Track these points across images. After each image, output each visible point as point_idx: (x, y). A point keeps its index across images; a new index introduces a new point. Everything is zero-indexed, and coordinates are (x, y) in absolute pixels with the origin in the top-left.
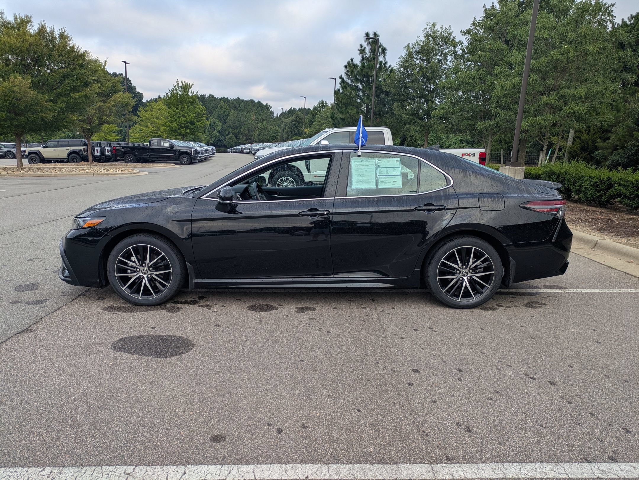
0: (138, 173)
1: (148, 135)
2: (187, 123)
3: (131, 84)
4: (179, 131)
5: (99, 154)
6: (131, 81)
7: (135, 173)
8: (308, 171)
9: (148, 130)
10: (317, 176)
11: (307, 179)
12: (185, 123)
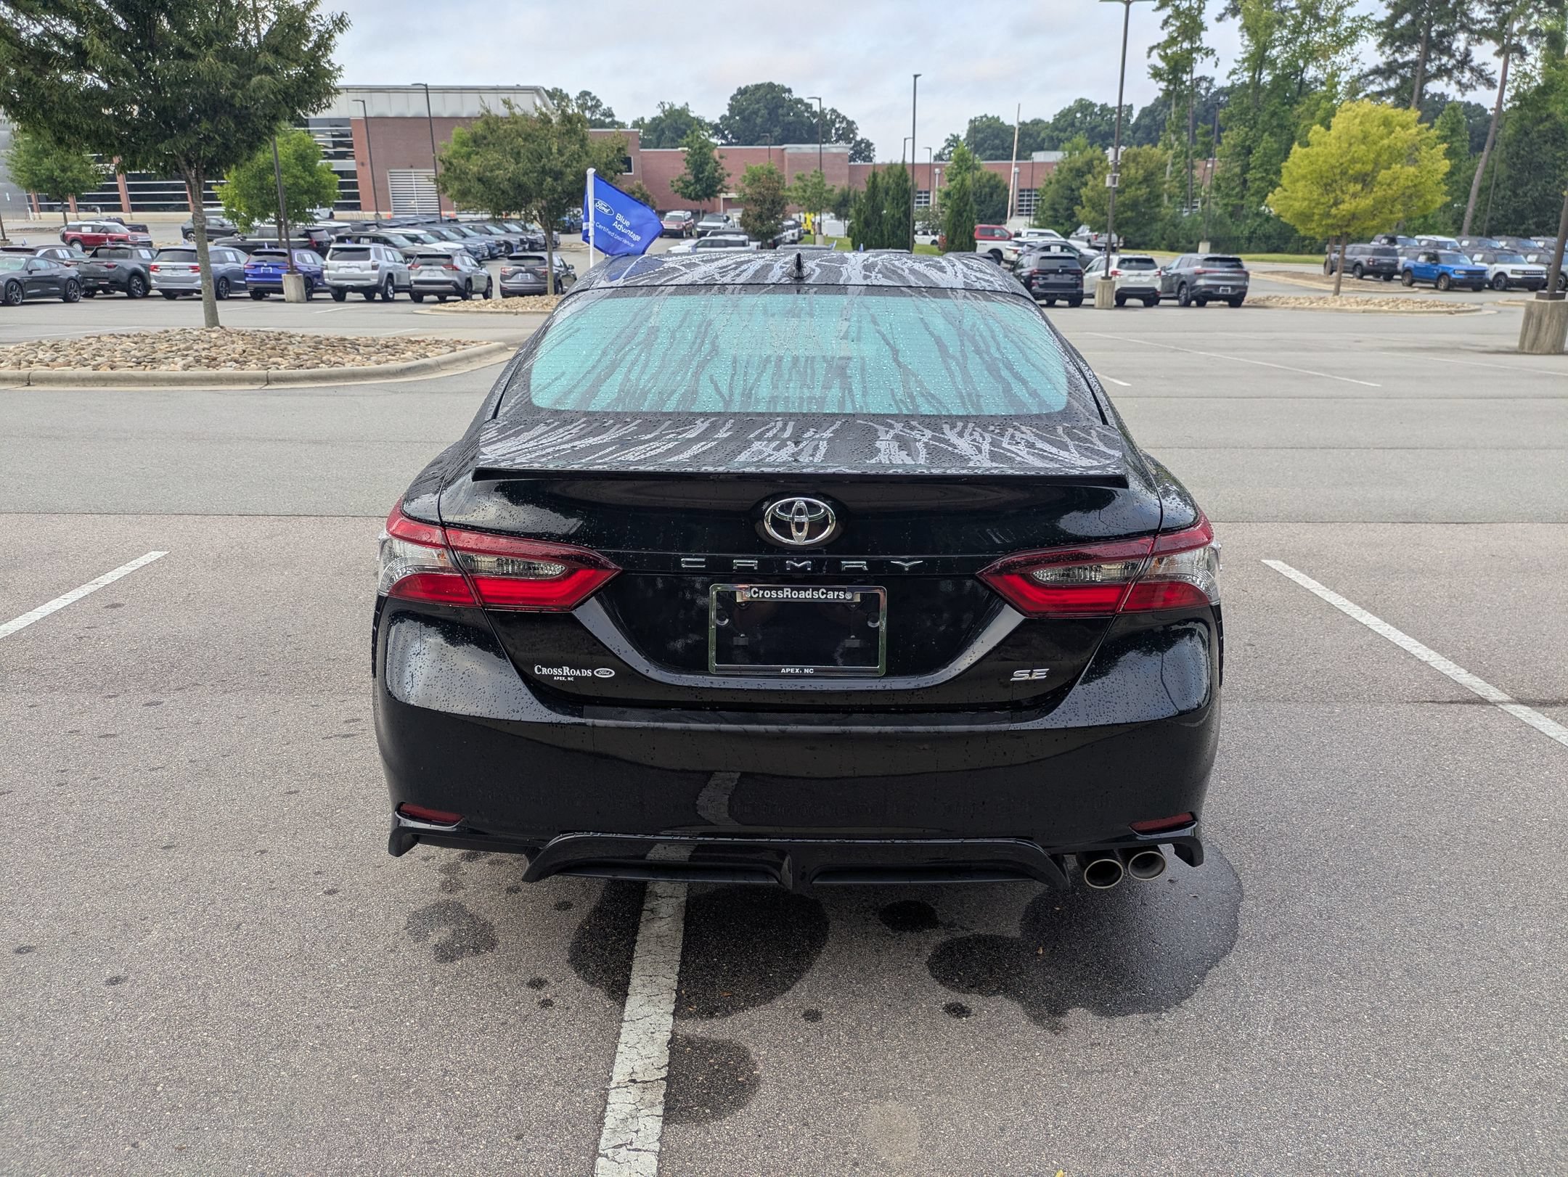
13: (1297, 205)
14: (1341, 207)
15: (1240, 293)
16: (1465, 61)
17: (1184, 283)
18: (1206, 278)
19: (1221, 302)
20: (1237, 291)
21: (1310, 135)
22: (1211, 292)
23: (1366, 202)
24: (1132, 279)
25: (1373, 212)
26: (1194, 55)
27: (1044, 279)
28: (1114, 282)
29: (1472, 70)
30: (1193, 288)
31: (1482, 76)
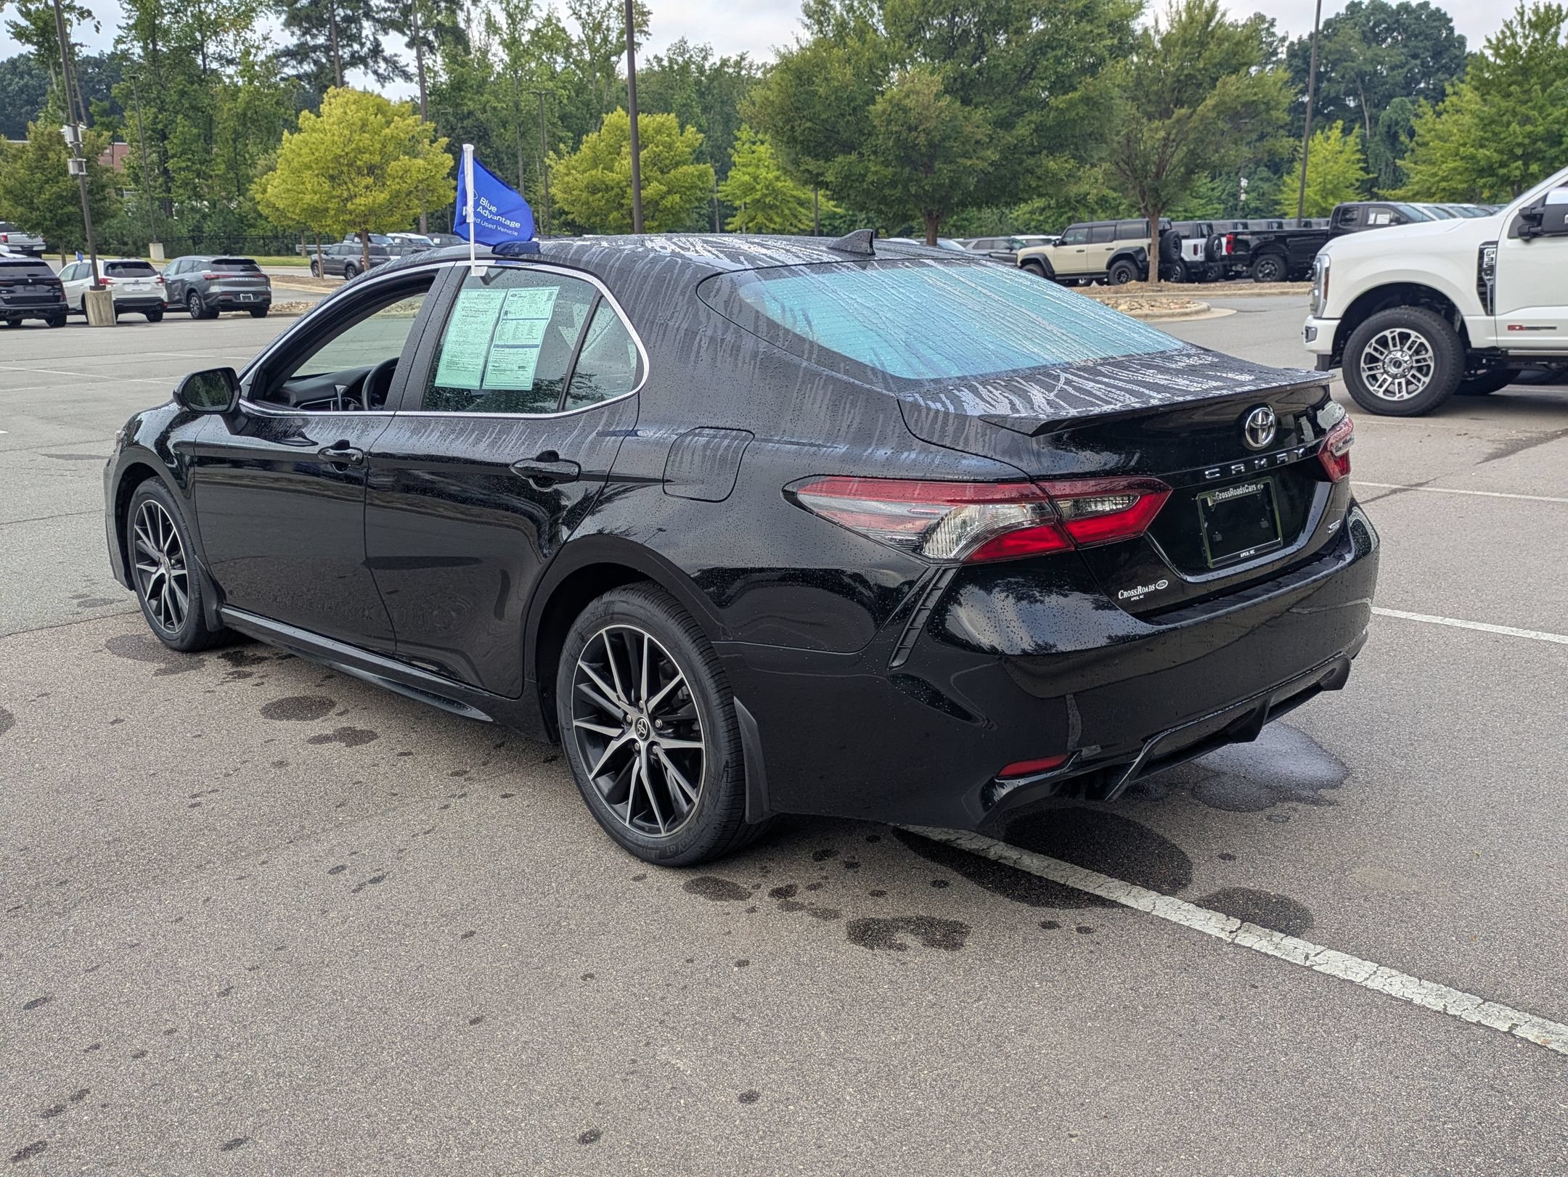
0: (1203, 311)
1: (1433, 190)
2: (1534, 142)
3: (1451, 30)
4: (1503, 171)
5: (1200, 257)
6: (1451, 20)
7: (1187, 314)
8: (1485, 306)
9: (1435, 175)
10: (1521, 328)
11: (1479, 339)
12: (1527, 141)
13: (307, 198)
14: (357, 201)
15: (264, 300)
16: (376, 51)
17: (192, 291)
18: (220, 284)
19: (241, 313)
20: (260, 299)
21: (300, 121)
22: (231, 301)
23: (382, 197)
24: (129, 289)
25: (391, 207)
26: (66, 16)
27: (9, 292)
28: (110, 293)
29: (385, 59)
30: (208, 296)
31: (397, 68)
